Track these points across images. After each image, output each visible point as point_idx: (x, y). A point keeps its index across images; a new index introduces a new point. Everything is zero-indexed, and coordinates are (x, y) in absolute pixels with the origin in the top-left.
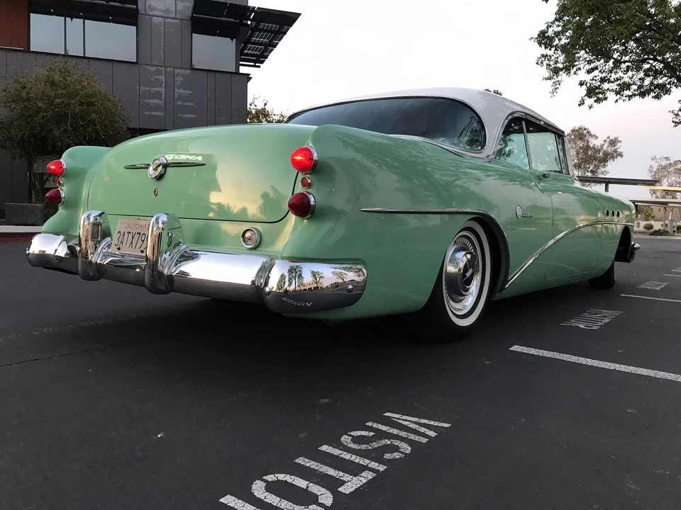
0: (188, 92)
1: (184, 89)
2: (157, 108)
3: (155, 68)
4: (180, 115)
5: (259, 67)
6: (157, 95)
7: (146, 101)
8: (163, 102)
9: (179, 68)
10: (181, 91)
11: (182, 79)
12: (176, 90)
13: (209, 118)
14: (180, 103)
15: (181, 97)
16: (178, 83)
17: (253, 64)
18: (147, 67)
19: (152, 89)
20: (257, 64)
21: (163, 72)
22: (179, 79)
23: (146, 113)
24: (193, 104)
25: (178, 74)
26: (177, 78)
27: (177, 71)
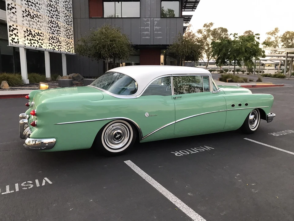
0: (159, 27)
1: (158, 27)
2: (147, 35)
3: (146, 19)
4: (156, 37)
5: (194, 11)
6: (147, 30)
7: (143, 33)
8: (149, 33)
9: (156, 18)
10: (157, 27)
11: (157, 22)
12: (154, 27)
13: (167, 37)
14: (156, 32)
15: (157, 30)
16: (155, 24)
17: (192, 10)
18: (143, 19)
19: (146, 28)
20: (193, 10)
21: (150, 20)
22: (156, 22)
23: (143, 37)
24: (161, 32)
25: (155, 20)
26: (154, 22)
27: (155, 19)
